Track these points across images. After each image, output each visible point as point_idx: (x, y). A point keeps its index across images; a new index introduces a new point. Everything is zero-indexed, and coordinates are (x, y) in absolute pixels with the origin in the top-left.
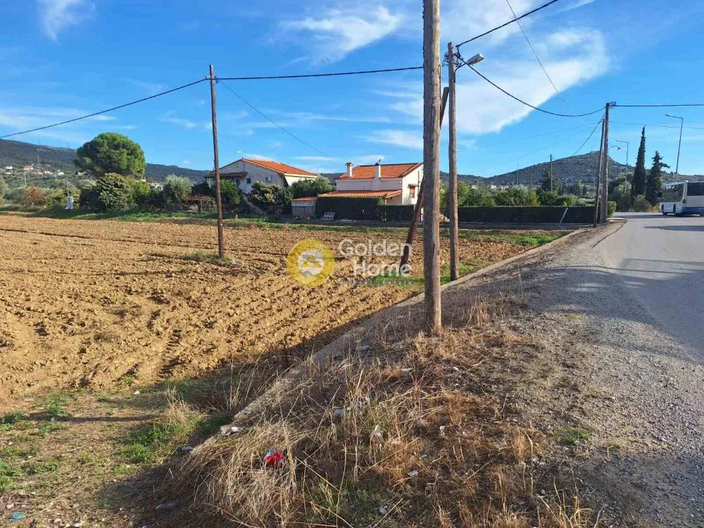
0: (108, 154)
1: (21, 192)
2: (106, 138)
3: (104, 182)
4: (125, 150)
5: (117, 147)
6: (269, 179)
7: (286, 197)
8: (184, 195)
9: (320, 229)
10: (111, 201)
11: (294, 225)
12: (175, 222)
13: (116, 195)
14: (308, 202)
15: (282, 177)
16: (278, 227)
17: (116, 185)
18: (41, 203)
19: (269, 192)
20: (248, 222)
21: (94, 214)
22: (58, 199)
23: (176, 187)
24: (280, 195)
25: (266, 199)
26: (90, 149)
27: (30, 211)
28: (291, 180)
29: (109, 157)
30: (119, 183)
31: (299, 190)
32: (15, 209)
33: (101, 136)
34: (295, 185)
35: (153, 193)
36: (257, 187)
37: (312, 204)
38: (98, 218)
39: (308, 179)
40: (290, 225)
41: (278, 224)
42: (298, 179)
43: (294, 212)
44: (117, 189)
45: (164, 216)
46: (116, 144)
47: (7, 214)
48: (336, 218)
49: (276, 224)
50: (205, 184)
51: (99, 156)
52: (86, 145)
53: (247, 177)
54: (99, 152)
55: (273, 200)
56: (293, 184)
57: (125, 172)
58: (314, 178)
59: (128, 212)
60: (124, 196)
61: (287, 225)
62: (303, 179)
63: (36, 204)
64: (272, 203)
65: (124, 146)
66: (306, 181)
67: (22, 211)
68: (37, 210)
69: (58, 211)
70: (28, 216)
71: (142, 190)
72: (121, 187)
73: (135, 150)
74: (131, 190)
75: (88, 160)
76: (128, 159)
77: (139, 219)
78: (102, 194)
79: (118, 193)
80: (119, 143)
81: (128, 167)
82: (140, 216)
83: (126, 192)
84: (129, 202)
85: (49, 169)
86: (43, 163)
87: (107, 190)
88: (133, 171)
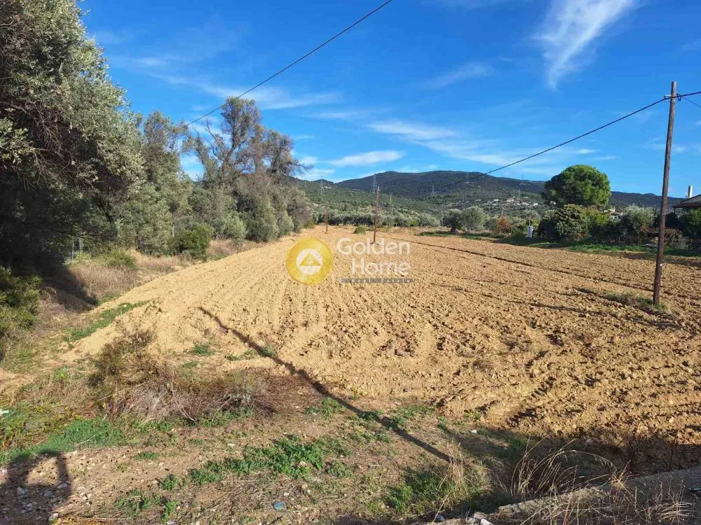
0: (573, 185)
1: (494, 221)
2: (574, 170)
3: (562, 213)
4: (590, 181)
5: (583, 178)
8: (644, 227)
10: (565, 231)
13: (571, 225)
17: (573, 216)
18: (507, 231)
21: (548, 243)
22: (521, 227)
23: (636, 219)
26: (558, 181)
27: (497, 237)
29: (574, 189)
30: (577, 214)
32: (487, 235)
33: (569, 169)
35: (609, 225)
38: (551, 247)
44: (573, 220)
46: (581, 175)
50: (674, 214)
51: (564, 187)
52: (554, 178)
54: (564, 184)
57: (588, 203)
59: (581, 243)
60: (579, 227)
63: (503, 232)
65: (590, 178)
67: (491, 237)
68: (502, 237)
69: (519, 239)
70: (494, 242)
71: (598, 220)
72: (578, 217)
73: (601, 180)
74: (586, 220)
75: (554, 192)
76: (592, 190)
77: (590, 250)
78: (558, 224)
79: (573, 223)
80: (585, 175)
81: (591, 197)
82: (591, 248)
83: (581, 223)
84: (584, 233)
85: (526, 201)
86: (523, 195)
87: (564, 221)
88: (595, 201)
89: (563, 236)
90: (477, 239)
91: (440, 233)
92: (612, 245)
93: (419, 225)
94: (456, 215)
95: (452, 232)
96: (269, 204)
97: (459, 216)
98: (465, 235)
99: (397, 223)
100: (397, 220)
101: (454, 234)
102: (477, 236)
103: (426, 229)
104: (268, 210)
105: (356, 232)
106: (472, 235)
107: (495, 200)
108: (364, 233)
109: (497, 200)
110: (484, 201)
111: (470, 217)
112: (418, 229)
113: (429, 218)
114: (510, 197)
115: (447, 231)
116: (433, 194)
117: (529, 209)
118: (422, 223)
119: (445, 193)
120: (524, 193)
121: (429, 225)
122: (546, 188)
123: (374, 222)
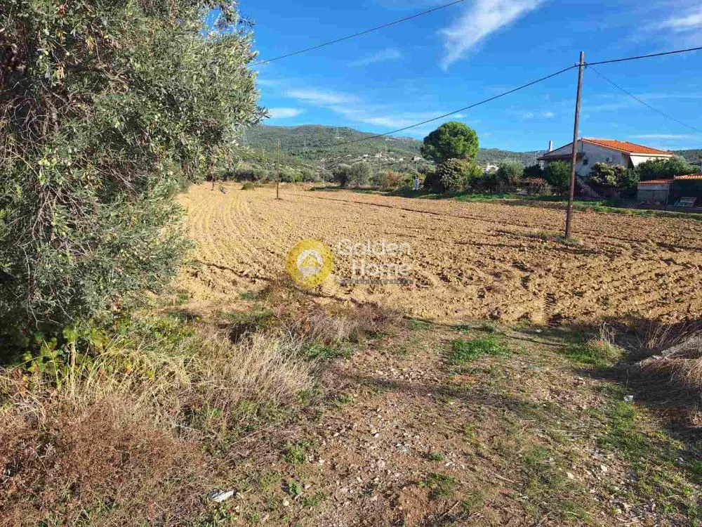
0: (447, 140)
1: (382, 175)
2: (448, 127)
3: (446, 166)
4: (463, 137)
5: (456, 134)
6: (611, 160)
7: (631, 179)
8: (516, 178)
9: (673, 216)
10: (450, 183)
11: (639, 211)
12: (507, 203)
13: (454, 178)
14: (659, 185)
15: (627, 157)
16: (618, 212)
17: (456, 169)
18: (394, 185)
19: (610, 174)
20: (582, 206)
21: (435, 195)
22: (407, 181)
23: (510, 171)
24: (623, 177)
25: (606, 181)
26: (434, 137)
27: (386, 191)
28: (637, 160)
29: (449, 144)
30: (459, 167)
31: (647, 171)
32: (377, 189)
33: (444, 126)
34: (642, 165)
35: (486, 176)
36: (597, 168)
37: (666, 187)
38: (438, 198)
39: (660, 159)
40: (634, 210)
41: (619, 209)
42: (648, 158)
43: (639, 196)
44: (456, 173)
45: (495, 198)
46: (455, 131)
47: (371, 193)
48: (696, 204)
49: (616, 209)
50: (538, 166)
51: (440, 143)
52: (431, 134)
53: (584, 158)
54: (441, 140)
55: (615, 183)
56: (639, 165)
57: (462, 157)
58: (667, 157)
59: (465, 193)
60: (461, 179)
61: (629, 211)
62: (652, 159)
63: (391, 186)
64: (613, 186)
65: (462, 133)
66: (658, 161)
67: (381, 191)
68: (391, 190)
69: (407, 193)
70: (386, 195)
71: (476, 173)
72: (460, 170)
73: (471, 136)
74: (467, 173)
75: (432, 147)
76: (464, 145)
77: (473, 200)
78: (443, 177)
79: (456, 176)
81: (464, 151)
82: (474, 197)
83: (463, 175)
84: (464, 184)
85: (393, 156)
86: (389, 151)
87: (448, 173)
88: (467, 155)
89: (448, 188)
90: (367, 193)
91: (331, 188)
92: (490, 194)
93: (303, 181)
94: (345, 170)
95: (342, 187)
97: (349, 170)
98: (357, 189)
99: (281, 179)
100: (281, 175)
101: (345, 189)
102: (367, 191)
103: (311, 185)
105: (244, 188)
106: (362, 189)
107: (365, 156)
108: (253, 189)
109: (367, 156)
110: (354, 156)
111: (359, 172)
112: (305, 184)
113: (312, 172)
114: (378, 152)
115: (336, 185)
116: (306, 149)
117: (396, 164)
118: (305, 178)
119: (317, 149)
120: (391, 148)
121: (312, 180)
122: (425, 143)
123: (257, 177)
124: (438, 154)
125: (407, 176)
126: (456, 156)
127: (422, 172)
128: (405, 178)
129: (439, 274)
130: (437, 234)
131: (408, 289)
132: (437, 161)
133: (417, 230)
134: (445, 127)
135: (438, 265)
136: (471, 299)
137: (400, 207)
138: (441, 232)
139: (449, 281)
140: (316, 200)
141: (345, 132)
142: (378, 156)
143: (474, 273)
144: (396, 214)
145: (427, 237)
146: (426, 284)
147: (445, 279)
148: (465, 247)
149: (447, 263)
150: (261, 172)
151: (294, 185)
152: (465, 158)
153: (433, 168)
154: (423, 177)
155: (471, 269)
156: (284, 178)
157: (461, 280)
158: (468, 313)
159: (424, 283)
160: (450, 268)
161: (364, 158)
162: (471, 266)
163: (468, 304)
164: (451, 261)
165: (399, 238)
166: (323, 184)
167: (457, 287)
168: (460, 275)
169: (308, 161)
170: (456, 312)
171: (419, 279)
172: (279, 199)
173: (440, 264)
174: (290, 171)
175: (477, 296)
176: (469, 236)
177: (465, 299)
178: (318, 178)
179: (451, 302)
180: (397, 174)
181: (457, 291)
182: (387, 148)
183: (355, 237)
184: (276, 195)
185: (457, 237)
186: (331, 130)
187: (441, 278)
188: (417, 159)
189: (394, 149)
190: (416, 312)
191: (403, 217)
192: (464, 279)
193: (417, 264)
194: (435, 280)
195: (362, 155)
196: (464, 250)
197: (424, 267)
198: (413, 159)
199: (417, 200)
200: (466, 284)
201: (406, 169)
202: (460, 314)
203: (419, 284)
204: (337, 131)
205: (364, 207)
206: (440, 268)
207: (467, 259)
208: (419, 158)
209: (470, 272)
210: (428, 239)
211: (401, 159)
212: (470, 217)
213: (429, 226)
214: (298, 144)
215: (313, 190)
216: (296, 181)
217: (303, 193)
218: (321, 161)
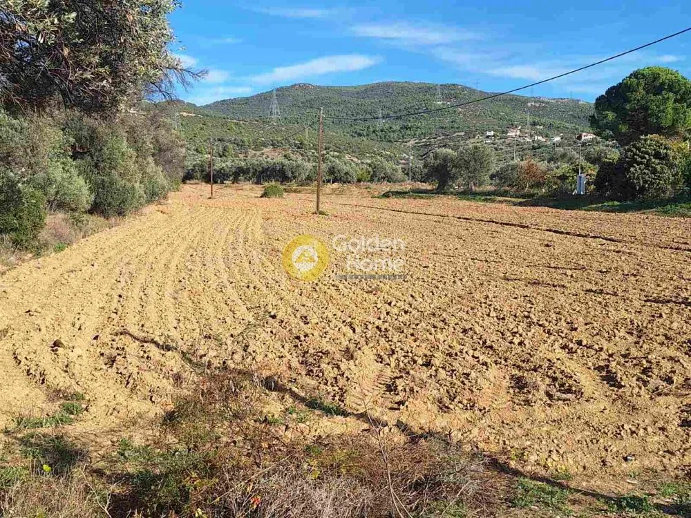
0: (643, 102)
1: (514, 168)
3: (639, 150)
4: (671, 95)
5: (658, 90)
10: (645, 182)
13: (654, 171)
17: (657, 155)
18: (538, 185)
21: (616, 203)
22: (563, 178)
26: (615, 96)
27: (523, 196)
29: (645, 108)
30: (663, 151)
32: (505, 194)
33: (635, 75)
44: (657, 161)
46: (655, 83)
47: (493, 201)
51: (628, 107)
52: (609, 92)
54: (629, 102)
57: (671, 131)
59: (675, 200)
60: (668, 173)
63: (531, 187)
65: (670, 89)
67: (511, 197)
68: (533, 195)
69: (562, 199)
70: (520, 204)
72: (665, 157)
75: (611, 116)
76: (675, 109)
78: (632, 169)
79: (658, 167)
80: (663, 84)
81: (675, 121)
83: (671, 166)
84: (674, 184)
85: (541, 134)
86: (534, 124)
87: (642, 163)
88: (681, 129)
89: (642, 189)
90: (486, 200)
91: (418, 193)
93: (371, 180)
94: (445, 159)
95: (441, 190)
96: (125, 144)
97: (452, 160)
99: (331, 178)
100: (332, 171)
101: (444, 193)
102: (487, 196)
103: (386, 187)
104: (123, 154)
105: (264, 195)
106: (476, 194)
107: (488, 133)
108: (281, 196)
109: (492, 133)
110: (470, 134)
111: (472, 163)
112: (373, 186)
113: (388, 166)
114: (513, 126)
115: (429, 188)
116: (380, 124)
117: (546, 146)
118: (375, 175)
119: (401, 122)
120: (537, 119)
121: (389, 179)
122: (596, 108)
123: (290, 175)
124: (624, 129)
125: (564, 167)
126: (659, 130)
127: (593, 160)
128: (559, 172)
129: (599, 369)
130: (610, 282)
131: (527, 402)
132: (622, 140)
133: (569, 272)
134: (637, 78)
135: (601, 349)
136: (662, 429)
137: (544, 227)
138: (620, 276)
139: (620, 386)
140: (387, 215)
141: (451, 92)
142: (511, 134)
143: (677, 367)
144: (532, 240)
145: (589, 287)
146: (569, 391)
147: (611, 379)
148: (665, 310)
149: (623, 341)
150: (298, 166)
151: (354, 188)
152: (677, 133)
153: (614, 155)
154: (593, 171)
155: (671, 358)
156: (336, 176)
157: (645, 383)
158: (653, 462)
159: (565, 388)
160: (625, 356)
161: (488, 137)
162: (671, 352)
163: (655, 440)
164: (631, 339)
165: (529, 290)
166: (408, 186)
167: (635, 400)
168: (645, 371)
169: (385, 144)
170: (626, 459)
171: (555, 379)
172: (321, 213)
173: (605, 345)
174: (350, 163)
175: (677, 421)
176: (677, 287)
177: (650, 429)
178: (400, 174)
179: (617, 435)
180: (543, 165)
181: (634, 408)
182: (529, 119)
183: (441, 285)
184: (315, 206)
185: (651, 288)
186: (428, 90)
187: (603, 378)
188: (588, 137)
189: (544, 120)
190: (533, 458)
191: (547, 246)
192: (654, 381)
193: (557, 345)
194: (588, 381)
195: (482, 133)
196: (661, 316)
197: (571, 351)
198: (579, 138)
199: (581, 213)
200: (657, 392)
201: (563, 156)
202: (634, 465)
203: (553, 391)
204: (439, 91)
205: (475, 226)
206: (604, 355)
207: (666, 336)
208: (591, 137)
209: (667, 366)
210: (590, 291)
211: (557, 139)
212: (683, 246)
213: (595, 264)
214: (368, 116)
215: (386, 195)
216: (359, 181)
217: (367, 202)
218: (409, 144)
